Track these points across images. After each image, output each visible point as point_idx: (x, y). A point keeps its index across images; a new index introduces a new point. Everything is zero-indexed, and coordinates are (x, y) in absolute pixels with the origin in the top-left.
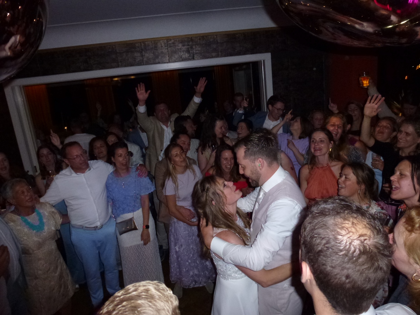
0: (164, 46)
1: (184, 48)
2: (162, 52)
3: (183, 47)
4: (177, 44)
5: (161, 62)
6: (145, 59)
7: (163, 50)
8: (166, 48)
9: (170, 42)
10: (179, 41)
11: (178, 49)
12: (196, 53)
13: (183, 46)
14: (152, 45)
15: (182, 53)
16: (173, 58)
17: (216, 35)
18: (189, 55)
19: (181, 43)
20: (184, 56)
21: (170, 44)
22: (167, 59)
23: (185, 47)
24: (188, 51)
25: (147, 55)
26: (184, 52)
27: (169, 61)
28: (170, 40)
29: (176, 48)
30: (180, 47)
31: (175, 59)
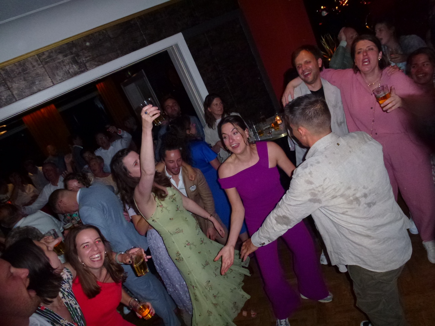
0: (37, 66)
1: (67, 59)
2: (37, 74)
3: (65, 58)
4: (55, 57)
5: (42, 89)
6: (15, 92)
7: (38, 71)
8: (40, 66)
9: (44, 57)
10: (56, 51)
11: (59, 63)
12: (88, 61)
13: (66, 56)
14: (18, 69)
15: (68, 67)
16: (57, 77)
17: (105, 29)
18: (78, 67)
19: (60, 53)
20: (71, 71)
21: (44, 59)
22: (48, 81)
23: (68, 57)
24: (75, 62)
25: (15, 85)
26: (69, 65)
27: (53, 83)
28: (43, 53)
29: (56, 62)
30: (61, 60)
31: (60, 78)
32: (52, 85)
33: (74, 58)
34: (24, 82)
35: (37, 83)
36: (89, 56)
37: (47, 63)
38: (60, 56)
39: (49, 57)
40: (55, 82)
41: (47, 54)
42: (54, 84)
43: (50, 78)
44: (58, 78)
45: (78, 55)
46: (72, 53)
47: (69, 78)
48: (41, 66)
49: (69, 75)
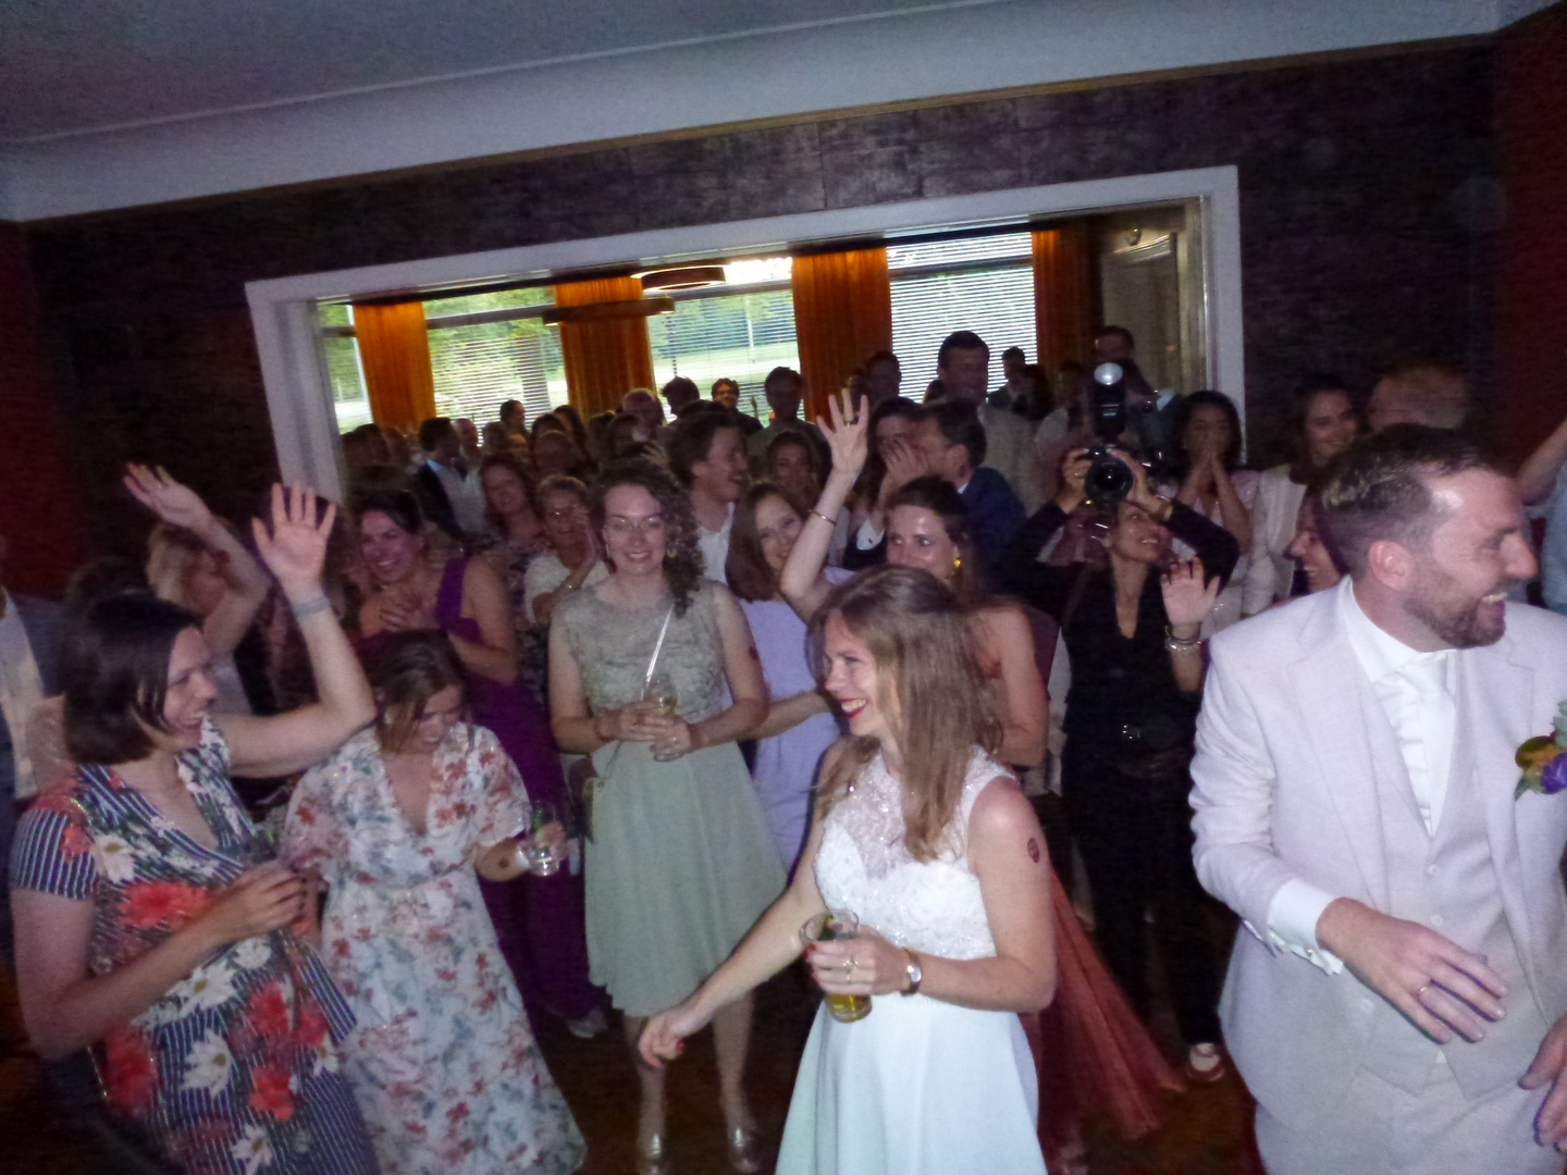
0: (807, 150)
1: (884, 154)
2: (800, 174)
3: (880, 150)
4: (856, 139)
5: (795, 209)
6: (736, 199)
7: (804, 164)
8: (813, 153)
9: (834, 132)
10: (866, 126)
11: (862, 158)
12: (933, 173)
13: (882, 144)
14: (763, 145)
15: (877, 174)
16: (842, 191)
17: (1013, 101)
18: (901, 182)
19: (874, 132)
20: (883, 186)
21: (831, 138)
22: (816, 195)
23: (888, 149)
24: (899, 165)
26: (882, 170)
27: (826, 205)
28: (833, 124)
29: (856, 152)
30: (868, 151)
31: (847, 197)
32: (821, 205)
33: (900, 154)
34: (763, 181)
35: (791, 192)
36: (941, 161)
37: (833, 149)
38: (871, 141)
39: (844, 136)
40: (830, 203)
41: (841, 127)
42: (826, 208)
43: (824, 187)
44: (843, 195)
45: (914, 151)
46: (900, 142)
47: (867, 203)
48: (818, 153)
49: (871, 197)
